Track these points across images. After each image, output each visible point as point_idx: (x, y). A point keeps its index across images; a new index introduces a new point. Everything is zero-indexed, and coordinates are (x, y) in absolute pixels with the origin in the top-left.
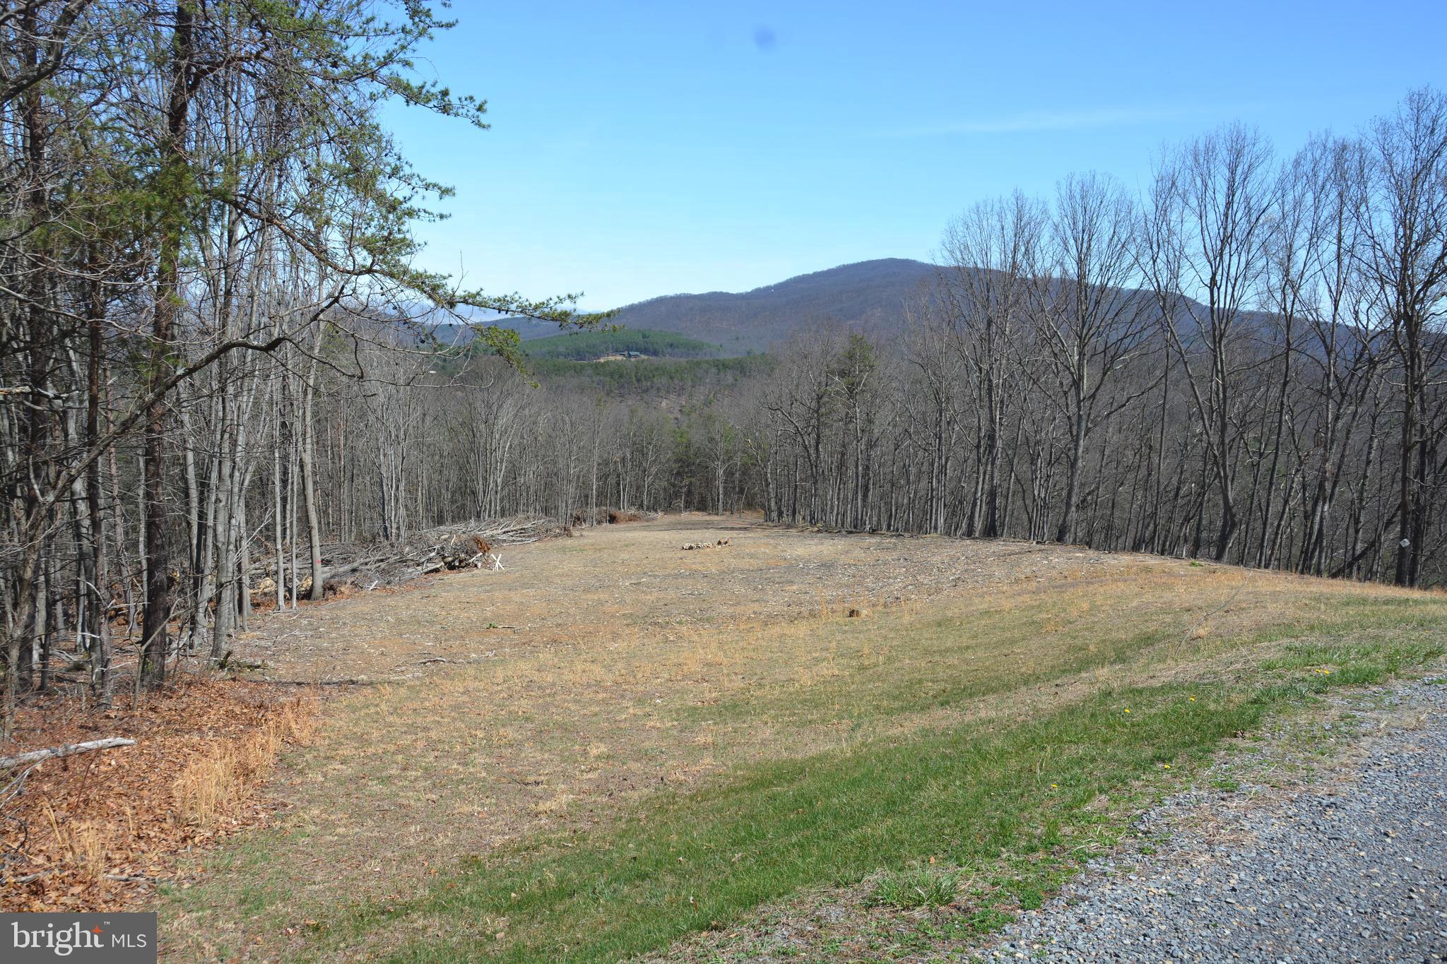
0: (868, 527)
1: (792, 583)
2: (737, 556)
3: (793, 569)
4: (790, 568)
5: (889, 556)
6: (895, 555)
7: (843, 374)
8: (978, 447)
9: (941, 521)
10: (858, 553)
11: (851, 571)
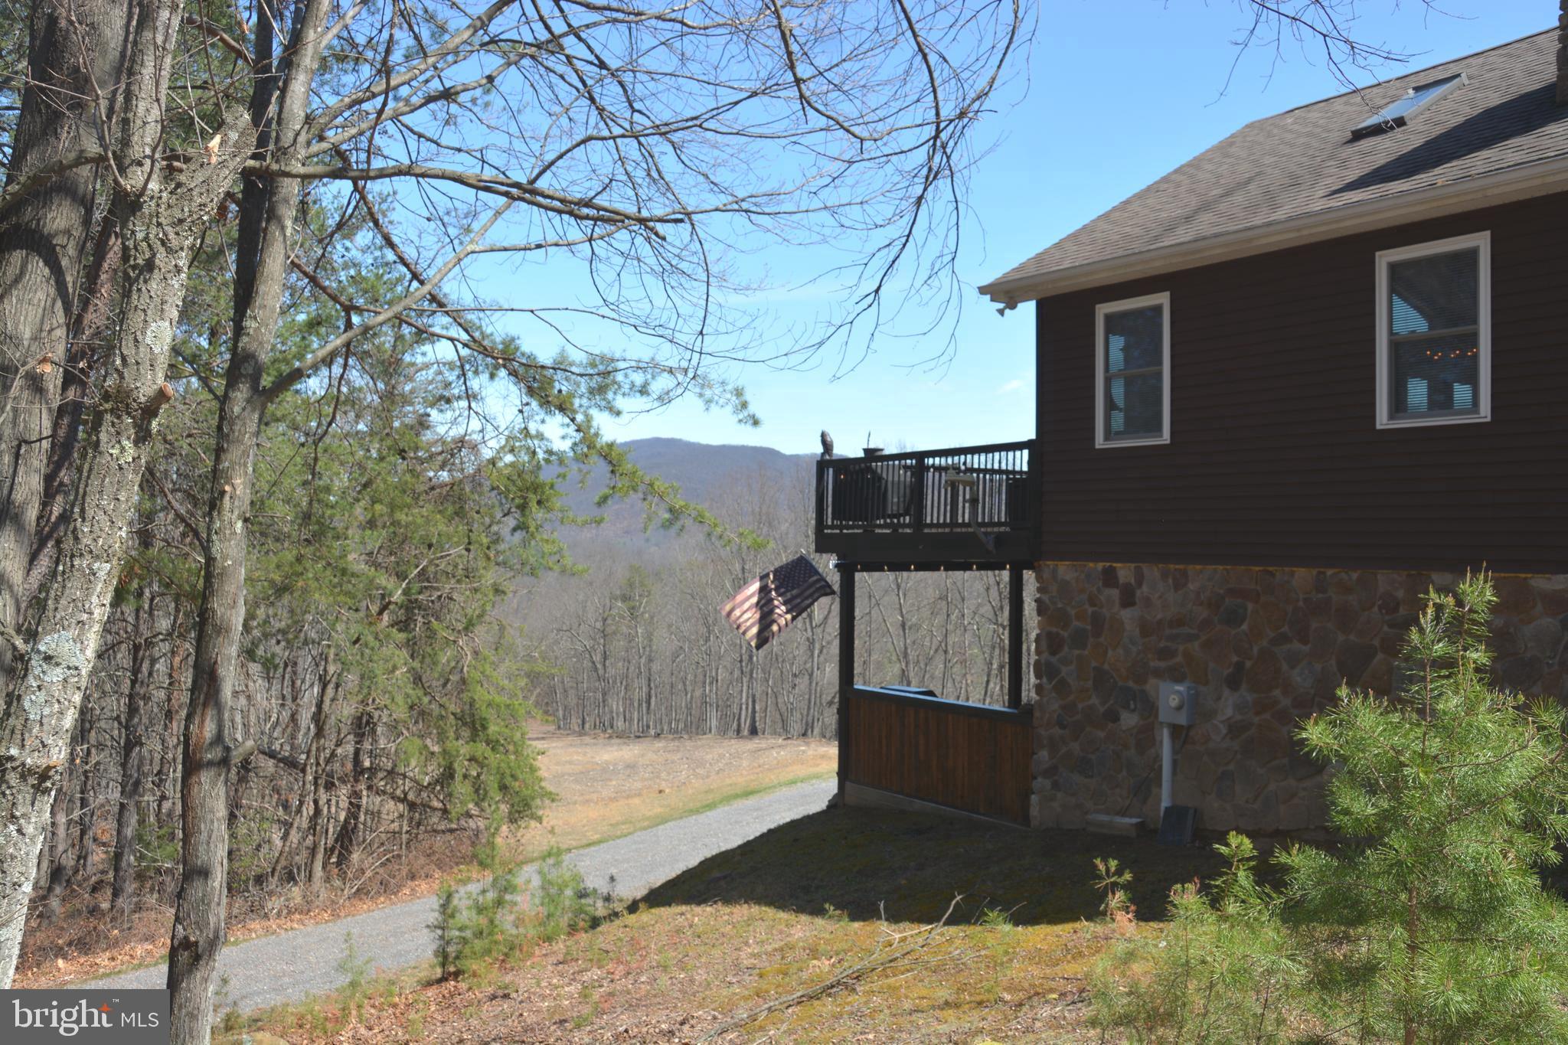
0: (652, 732)
1: (611, 780)
2: (557, 764)
3: (606, 772)
4: (604, 770)
5: (676, 757)
6: (679, 755)
7: (625, 598)
8: (741, 661)
9: (714, 723)
10: (651, 755)
11: (650, 769)
